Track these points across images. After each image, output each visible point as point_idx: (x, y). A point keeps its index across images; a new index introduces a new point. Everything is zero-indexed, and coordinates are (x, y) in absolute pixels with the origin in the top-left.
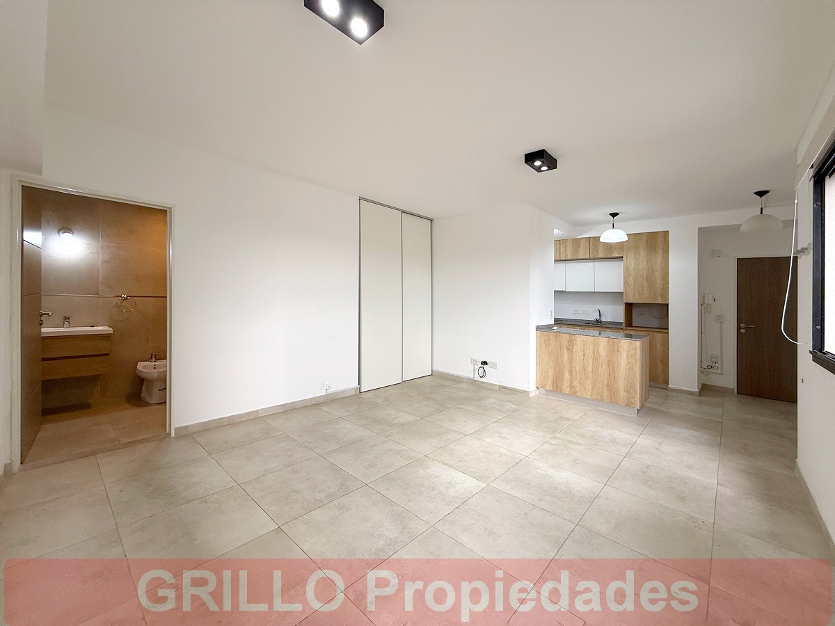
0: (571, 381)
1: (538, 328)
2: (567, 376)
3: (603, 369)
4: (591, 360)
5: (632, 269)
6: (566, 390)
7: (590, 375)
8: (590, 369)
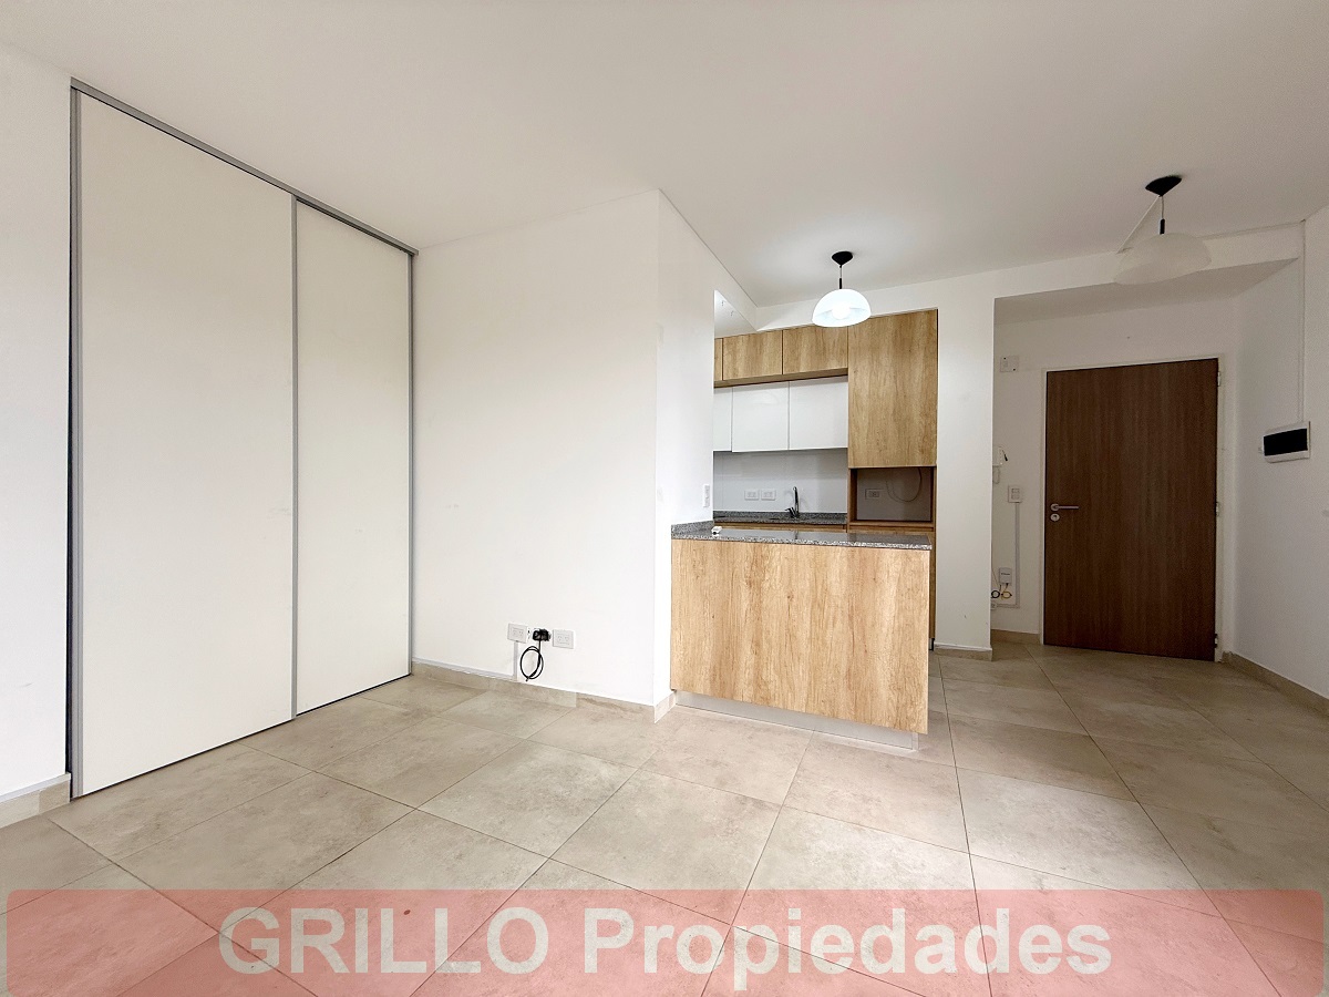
0: (758, 669)
1: (678, 532)
2: (746, 656)
3: (837, 632)
4: (806, 610)
5: (864, 394)
6: (745, 691)
7: (804, 648)
8: (803, 634)
